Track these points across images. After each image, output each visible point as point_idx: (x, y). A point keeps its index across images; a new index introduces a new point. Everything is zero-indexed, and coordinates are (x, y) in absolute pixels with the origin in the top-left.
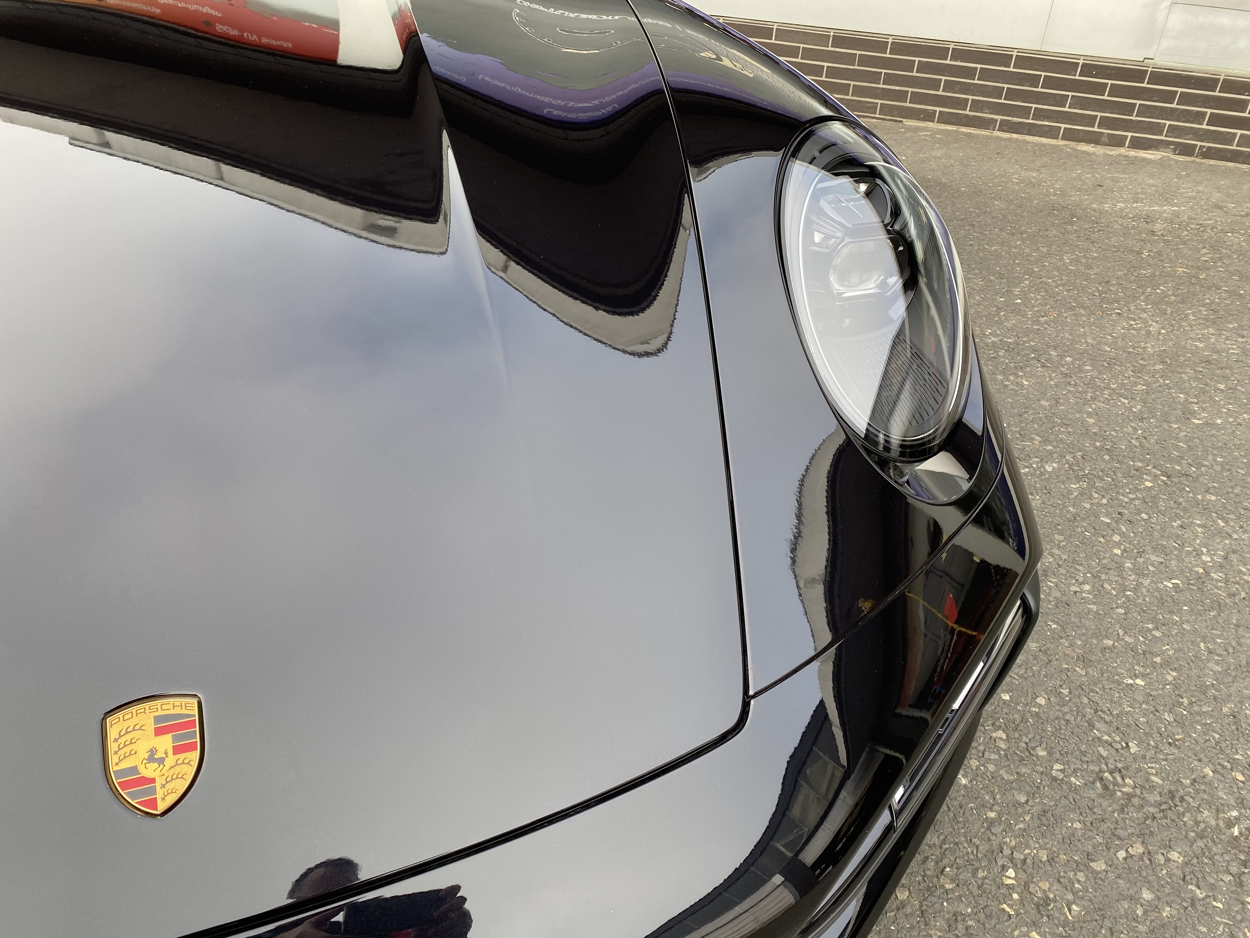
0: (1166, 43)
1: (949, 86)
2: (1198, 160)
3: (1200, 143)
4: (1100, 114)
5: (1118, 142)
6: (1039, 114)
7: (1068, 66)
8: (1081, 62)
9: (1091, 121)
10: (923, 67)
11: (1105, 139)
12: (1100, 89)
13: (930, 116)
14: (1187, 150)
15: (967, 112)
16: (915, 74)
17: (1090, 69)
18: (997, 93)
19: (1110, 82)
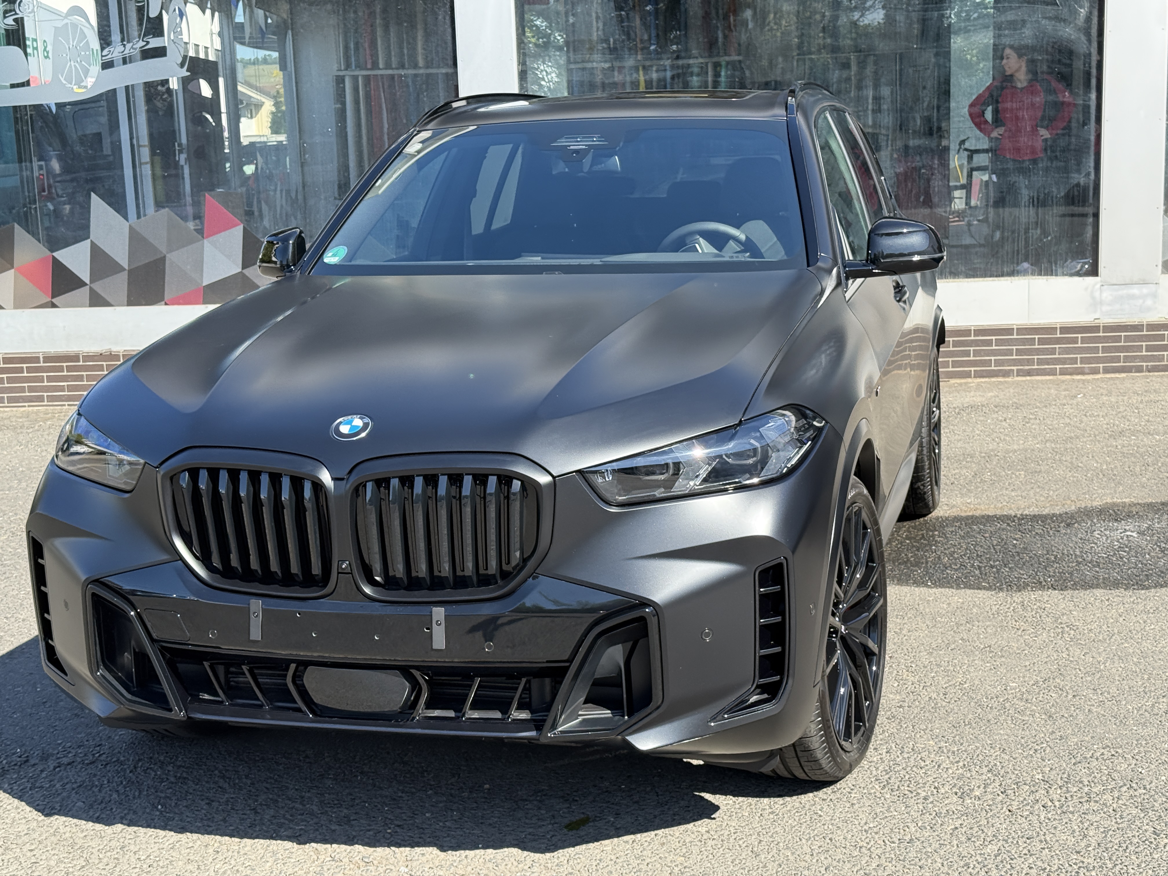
0: (1105, 308)
1: (976, 353)
2: (1147, 374)
3: (1145, 364)
4: (1079, 356)
5: (1095, 371)
6: (1040, 362)
7: (1051, 330)
8: (1058, 326)
9: (1074, 361)
11: (1087, 371)
12: (1075, 341)
13: (968, 375)
14: (1139, 369)
15: (993, 368)
17: (1065, 330)
18: (1010, 352)
19: (1080, 336)
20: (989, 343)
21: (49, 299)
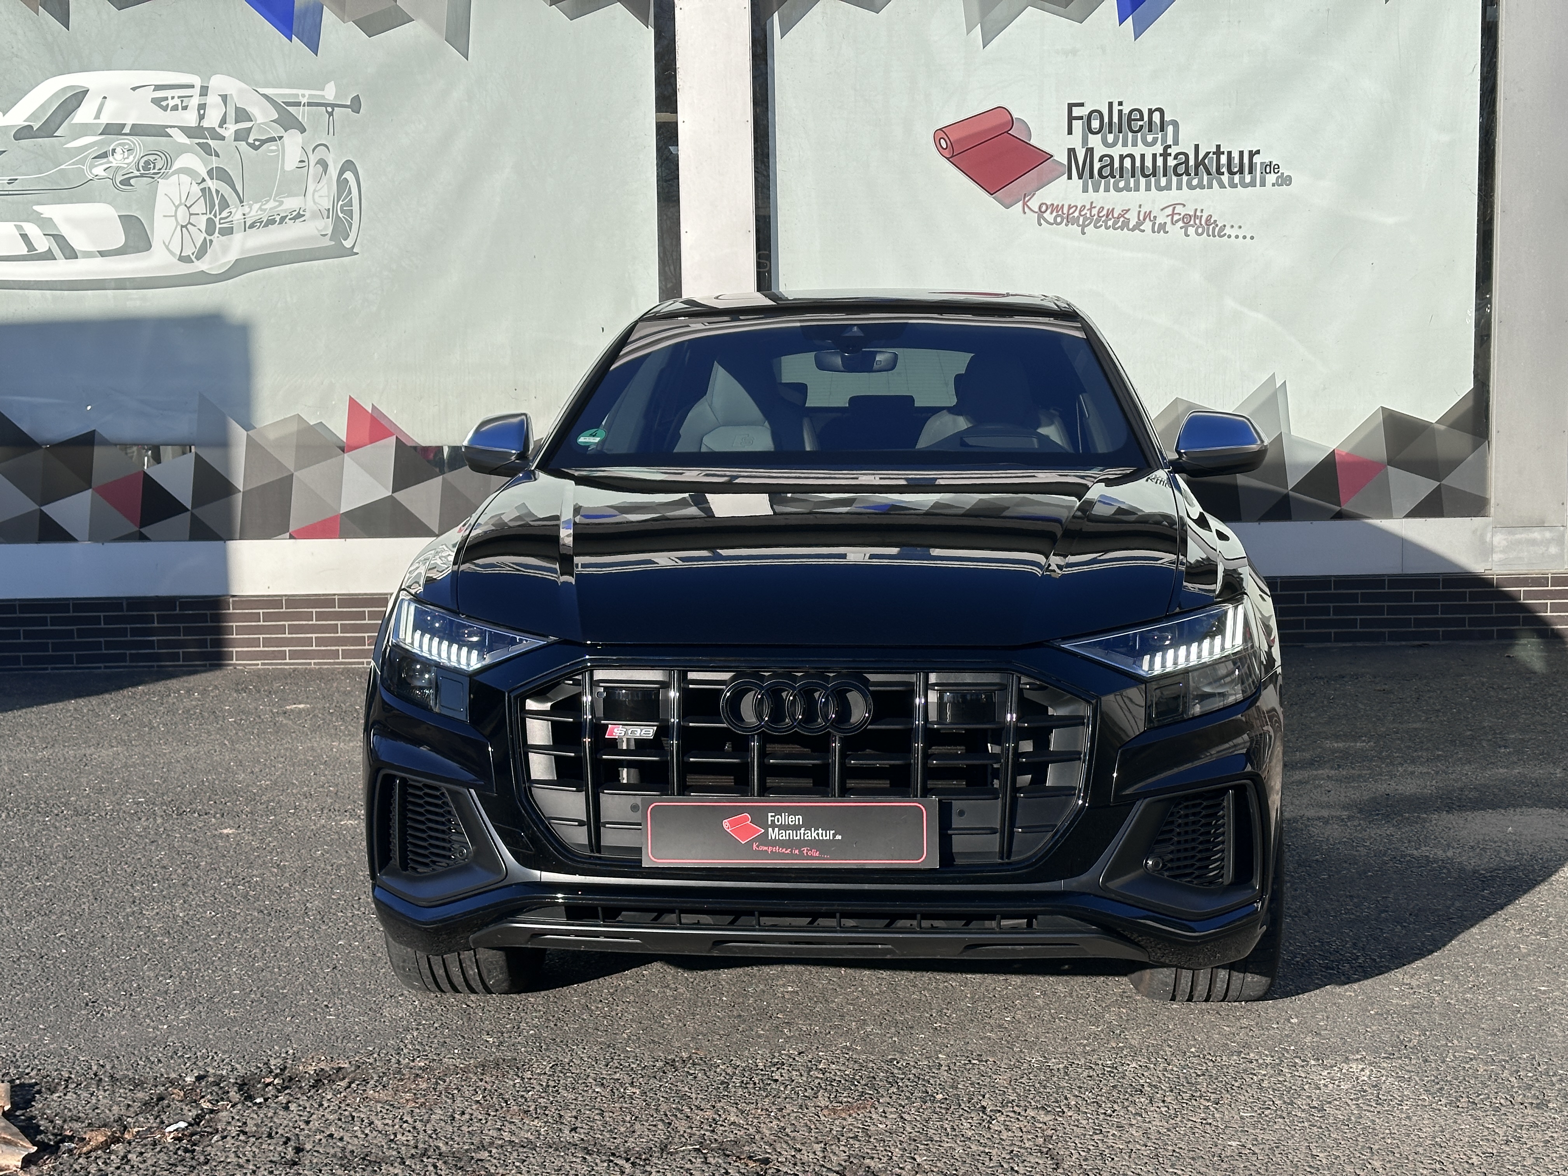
0: (1497, 556)
1: (1337, 611)
4: (1467, 616)
5: (1488, 636)
6: (1418, 623)
7: (1431, 582)
8: (1441, 578)
9: (1461, 622)
10: (1311, 598)
11: (1477, 635)
12: (1461, 596)
13: (1326, 638)
14: (1542, 634)
15: (1359, 630)
16: (1306, 604)
17: (1449, 582)
18: (1379, 610)
19: (1468, 590)
20: (1353, 598)
21: (136, 529)
